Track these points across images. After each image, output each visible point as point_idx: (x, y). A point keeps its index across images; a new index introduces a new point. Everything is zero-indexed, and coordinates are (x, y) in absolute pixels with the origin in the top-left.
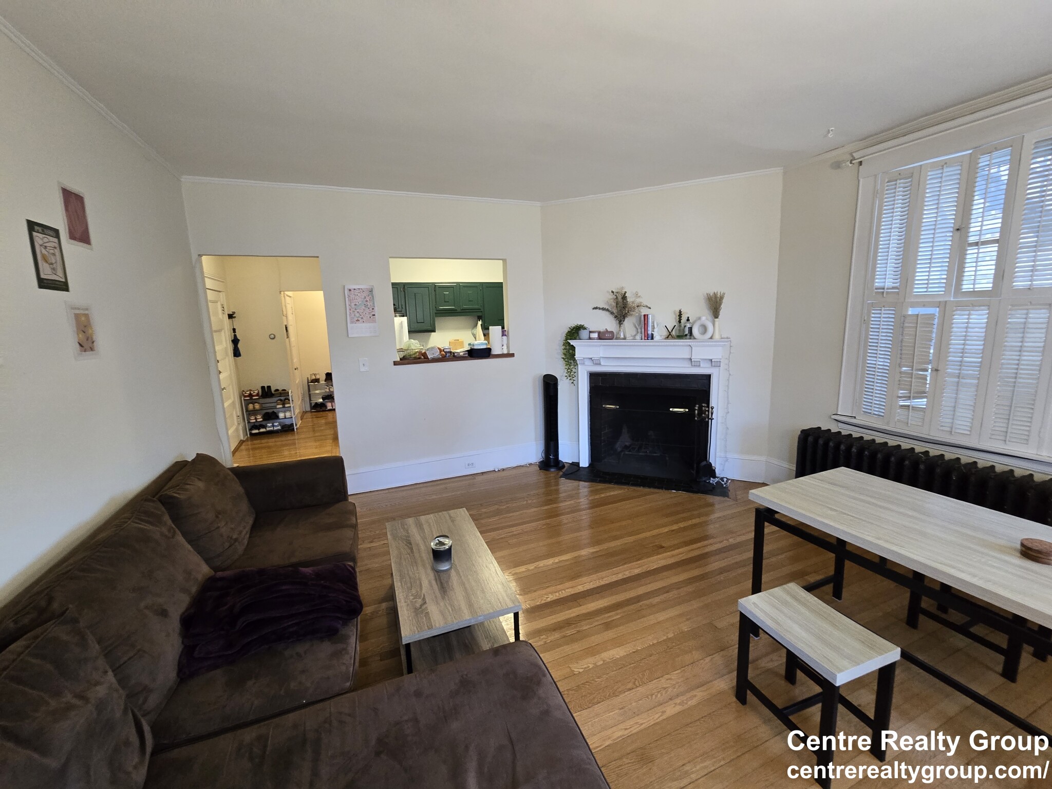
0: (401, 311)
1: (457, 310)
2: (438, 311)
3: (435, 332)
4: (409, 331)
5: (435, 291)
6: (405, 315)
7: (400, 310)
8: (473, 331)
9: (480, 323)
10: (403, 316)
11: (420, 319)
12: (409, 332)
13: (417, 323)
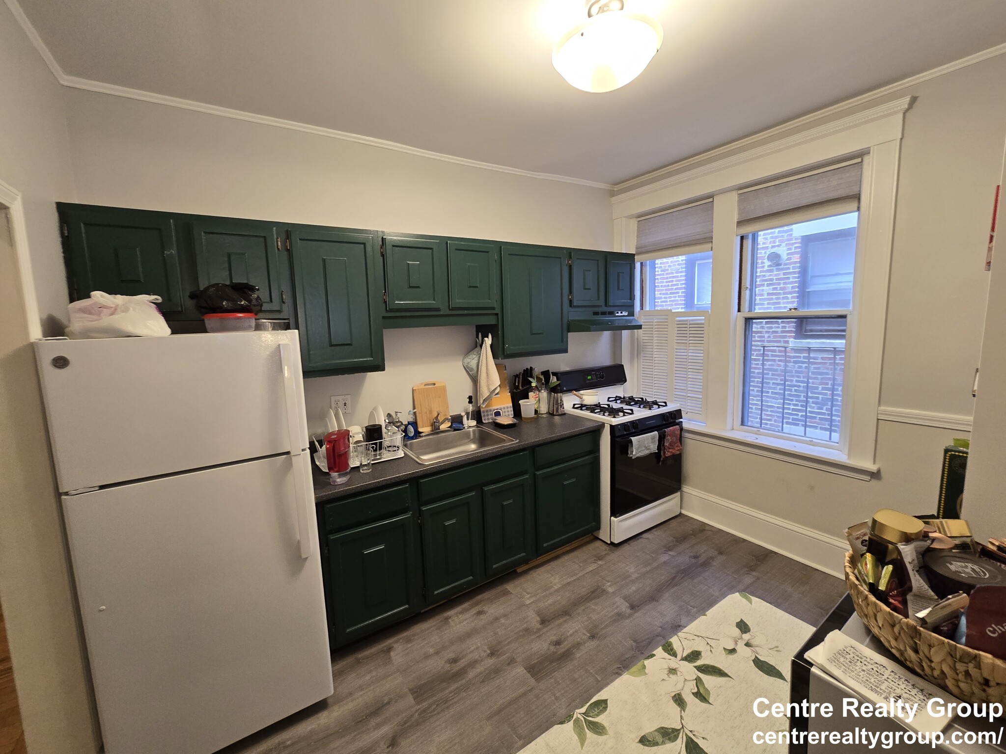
0: (280, 311)
1: (438, 310)
2: (391, 310)
3: (383, 370)
4: (304, 372)
5: (383, 255)
6: (292, 322)
7: (275, 306)
8: (467, 360)
9: (488, 341)
10: (287, 327)
11: (340, 330)
12: (307, 373)
13: (332, 345)
